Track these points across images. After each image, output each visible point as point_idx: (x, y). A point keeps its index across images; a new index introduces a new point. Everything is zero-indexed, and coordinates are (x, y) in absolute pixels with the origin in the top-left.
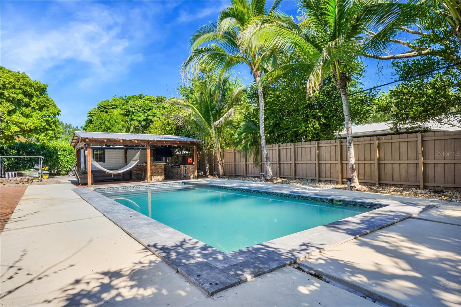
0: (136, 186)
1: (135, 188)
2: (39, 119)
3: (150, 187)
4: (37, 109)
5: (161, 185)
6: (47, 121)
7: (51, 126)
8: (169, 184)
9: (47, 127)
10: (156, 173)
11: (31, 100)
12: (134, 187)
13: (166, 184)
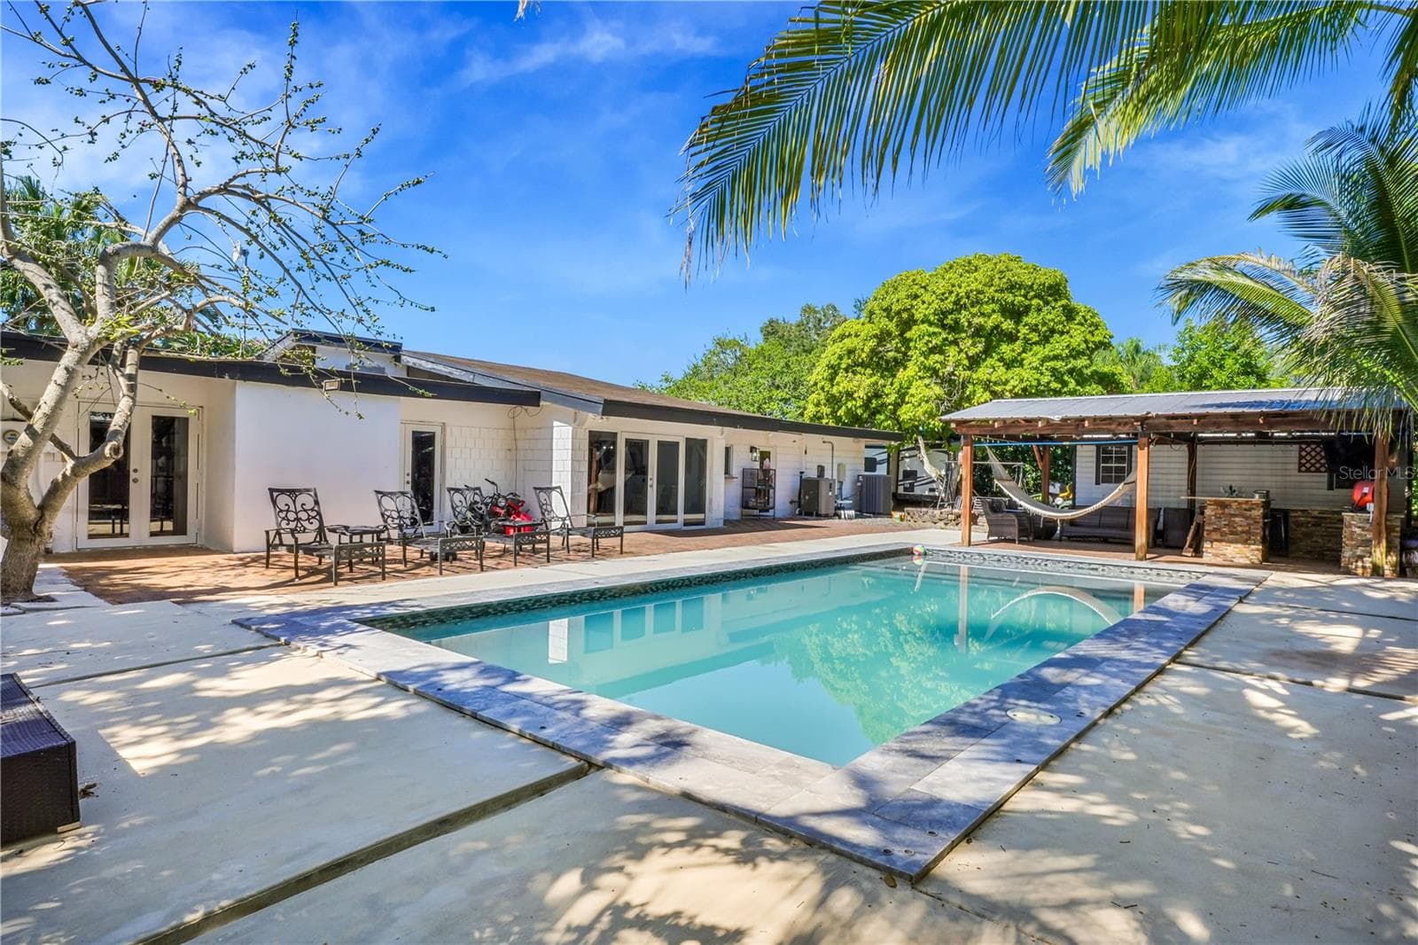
0: (1036, 560)
1: (1030, 566)
2: (1036, 368)
3: (1081, 571)
4: (1036, 343)
5: (1123, 569)
6: (1054, 371)
7: (1065, 384)
8: (1155, 572)
9: (1054, 385)
10: (1223, 534)
11: (1018, 322)
12: (1030, 562)
13: (1142, 571)
